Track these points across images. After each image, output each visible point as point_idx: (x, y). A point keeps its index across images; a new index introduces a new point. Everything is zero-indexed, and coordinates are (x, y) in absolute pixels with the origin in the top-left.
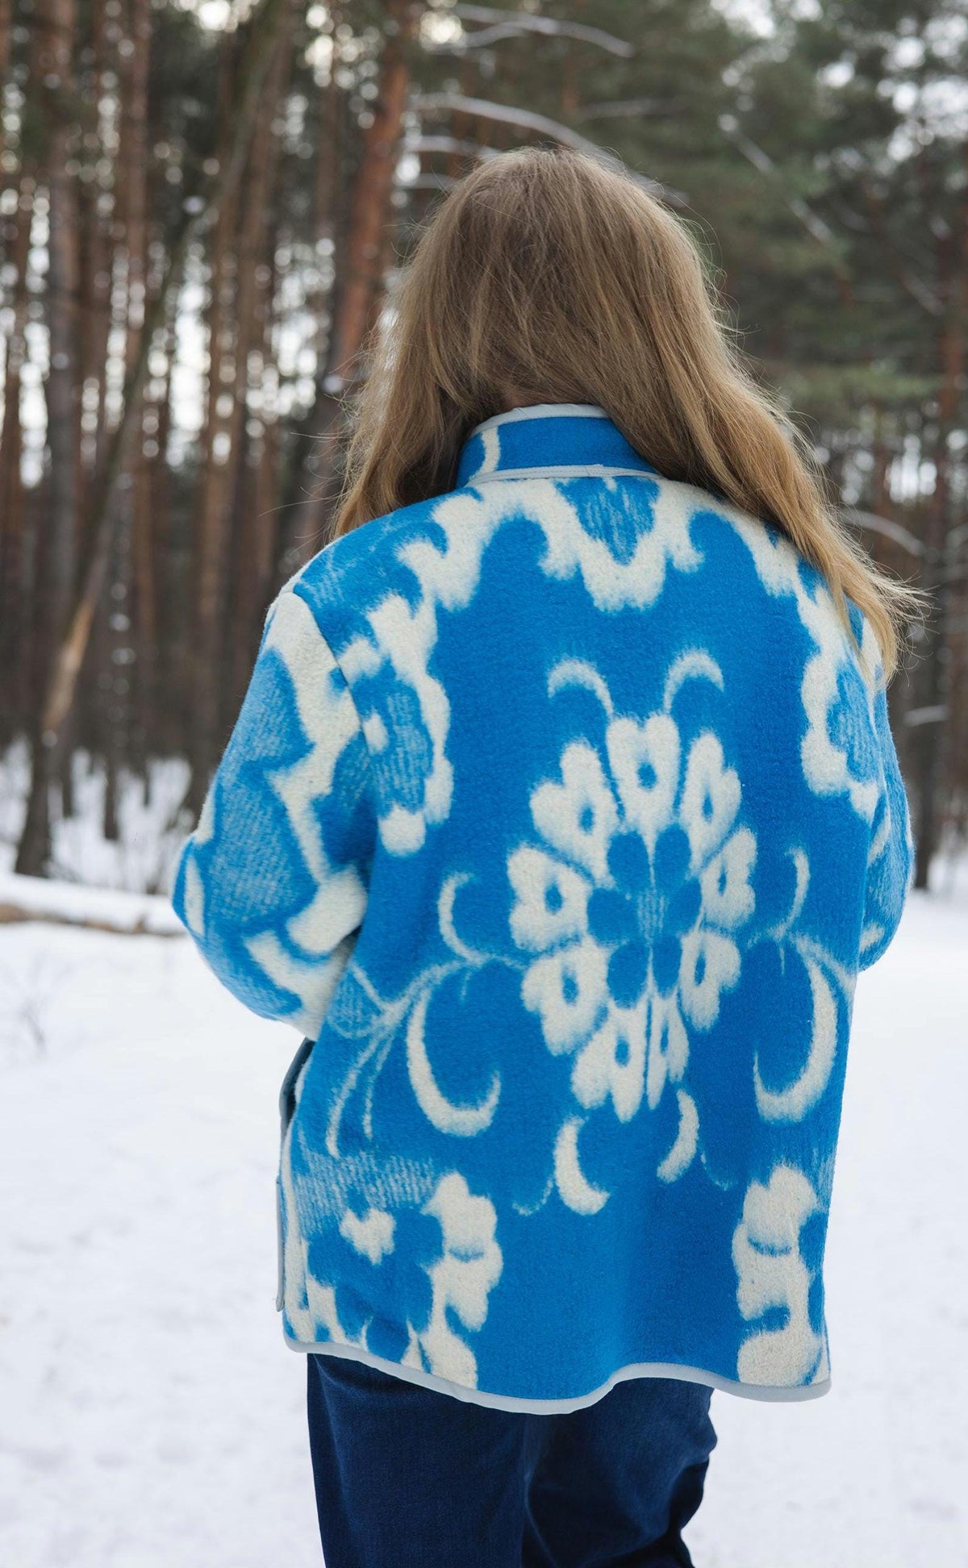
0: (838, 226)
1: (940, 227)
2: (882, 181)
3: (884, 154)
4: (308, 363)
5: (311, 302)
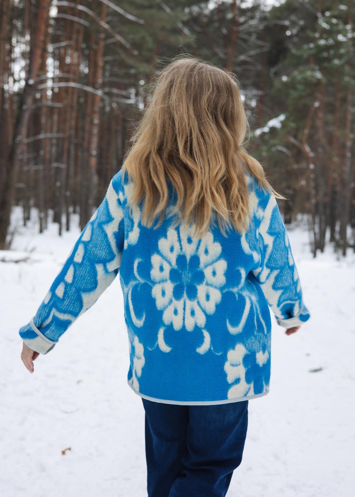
0: (192, 30)
1: (224, 31)
2: (206, 16)
3: (207, 7)
4: (23, 75)
5: (24, 55)
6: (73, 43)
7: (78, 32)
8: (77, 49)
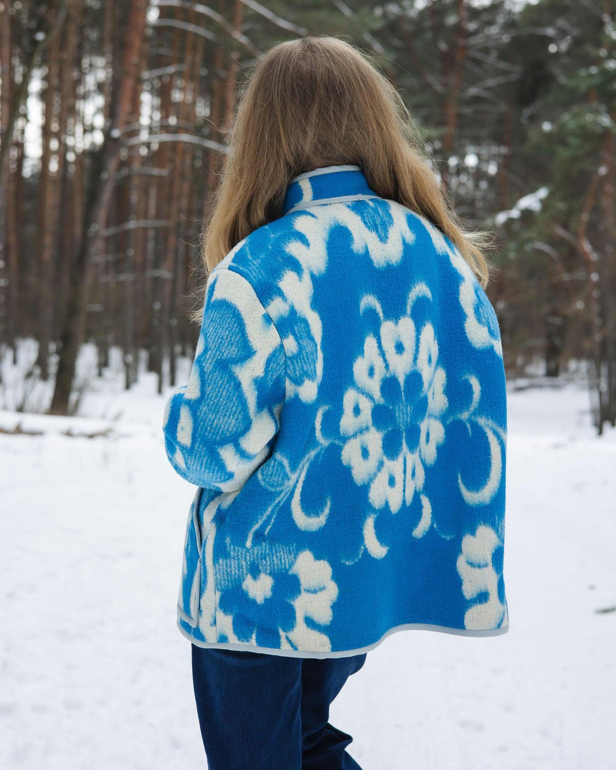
6: (185, 67)
7: (194, 49)
8: (191, 77)
